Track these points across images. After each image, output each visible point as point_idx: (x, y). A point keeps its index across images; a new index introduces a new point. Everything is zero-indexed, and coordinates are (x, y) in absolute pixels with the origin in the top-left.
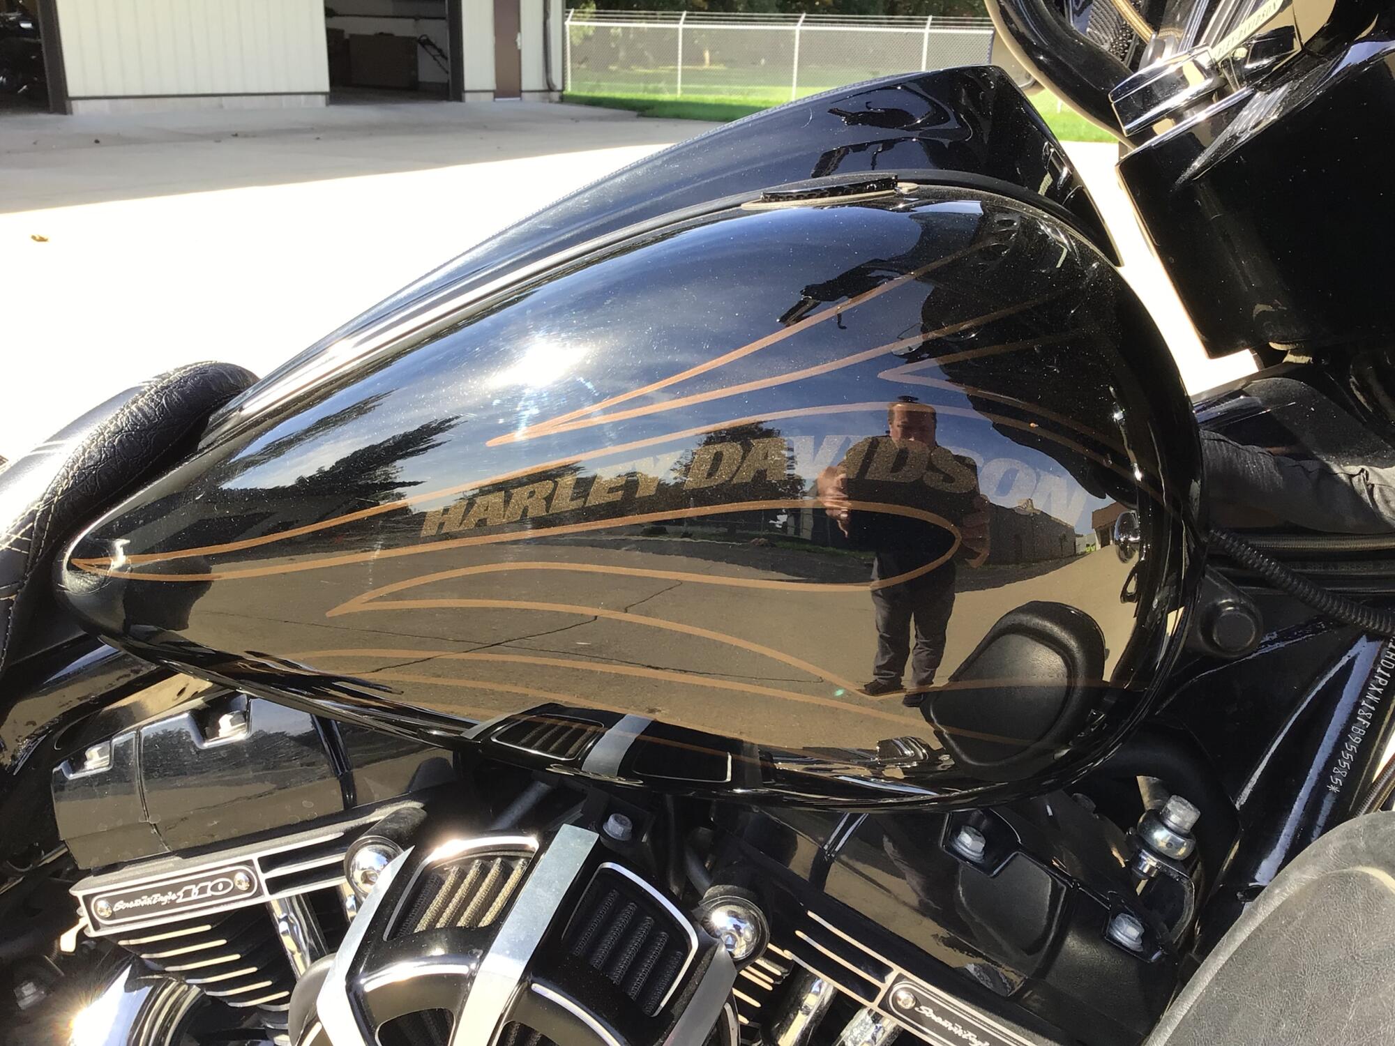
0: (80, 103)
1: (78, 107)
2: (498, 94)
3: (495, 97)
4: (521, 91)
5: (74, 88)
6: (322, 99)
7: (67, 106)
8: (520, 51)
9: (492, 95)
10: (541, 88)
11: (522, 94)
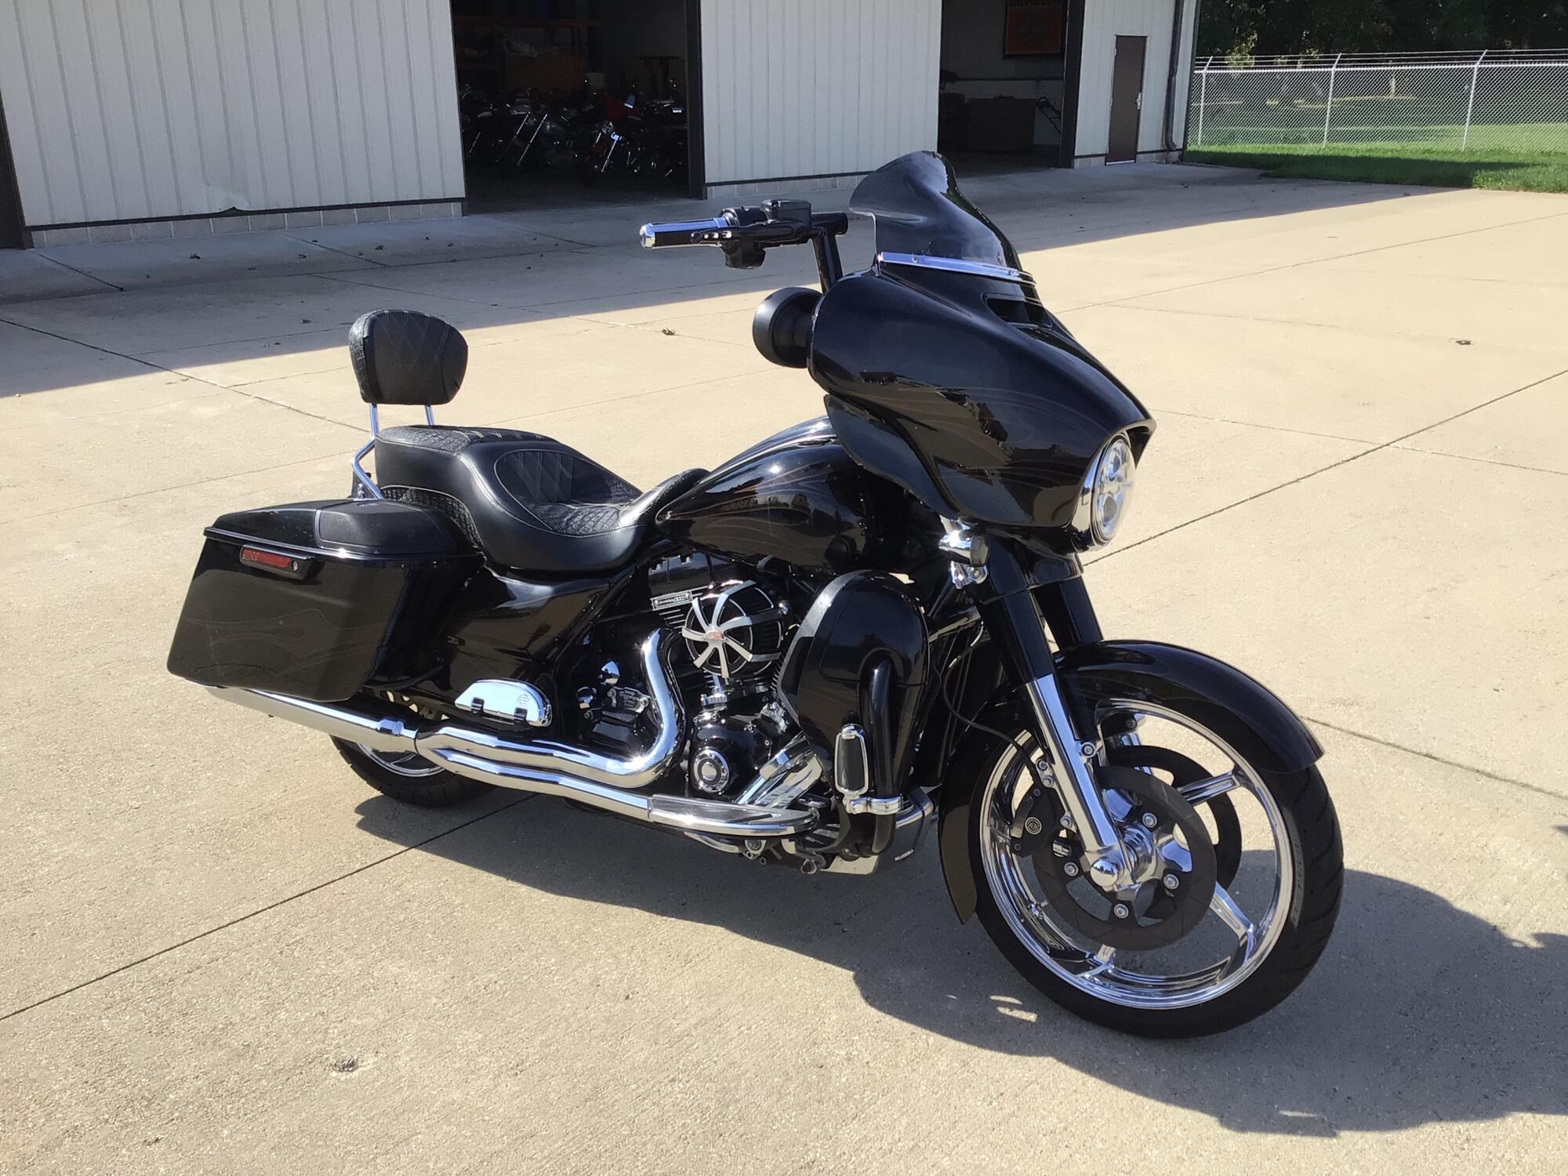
0: (713, 188)
1: (713, 191)
2: (1109, 157)
3: (1106, 162)
4: (1136, 153)
5: (709, 177)
7: (704, 192)
8: (1139, 110)
9: (1103, 159)
10: (1159, 149)
11: (1138, 156)
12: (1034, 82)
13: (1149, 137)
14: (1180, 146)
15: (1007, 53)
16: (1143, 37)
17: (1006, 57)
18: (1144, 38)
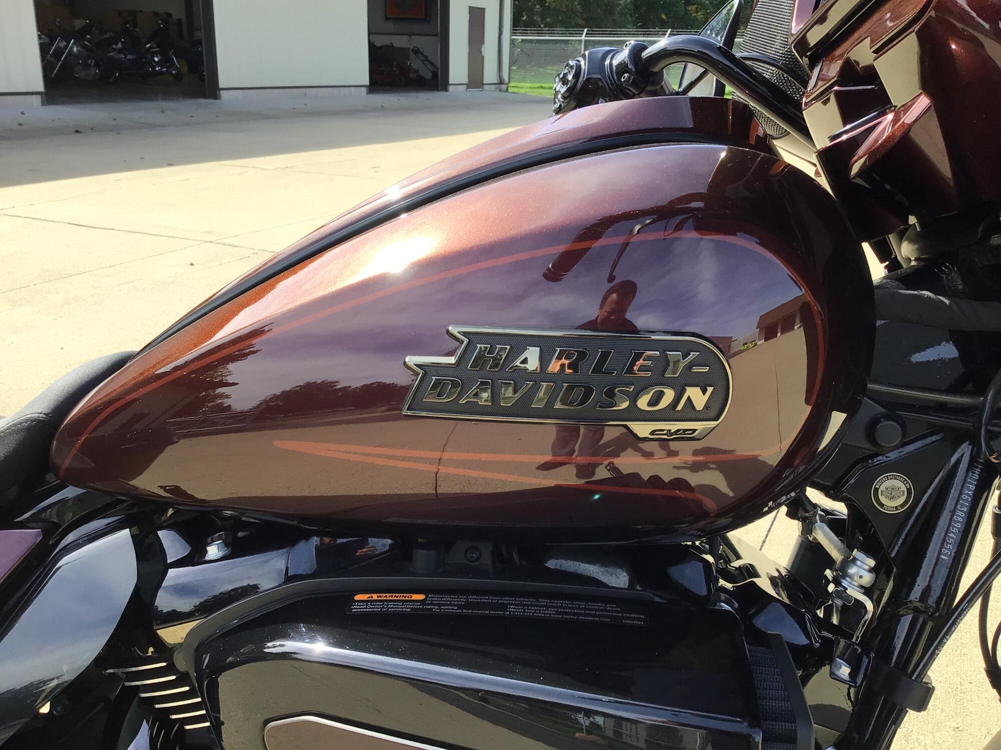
0: (225, 91)
1: (224, 94)
2: (469, 86)
3: (467, 88)
4: (483, 84)
6: (364, 90)
7: (218, 94)
8: (483, 57)
9: (465, 86)
10: (495, 82)
11: (485, 86)
12: (408, 36)
13: (490, 75)
14: (507, 81)
15: (388, 16)
16: (481, 8)
17: (387, 19)
18: (484, 9)
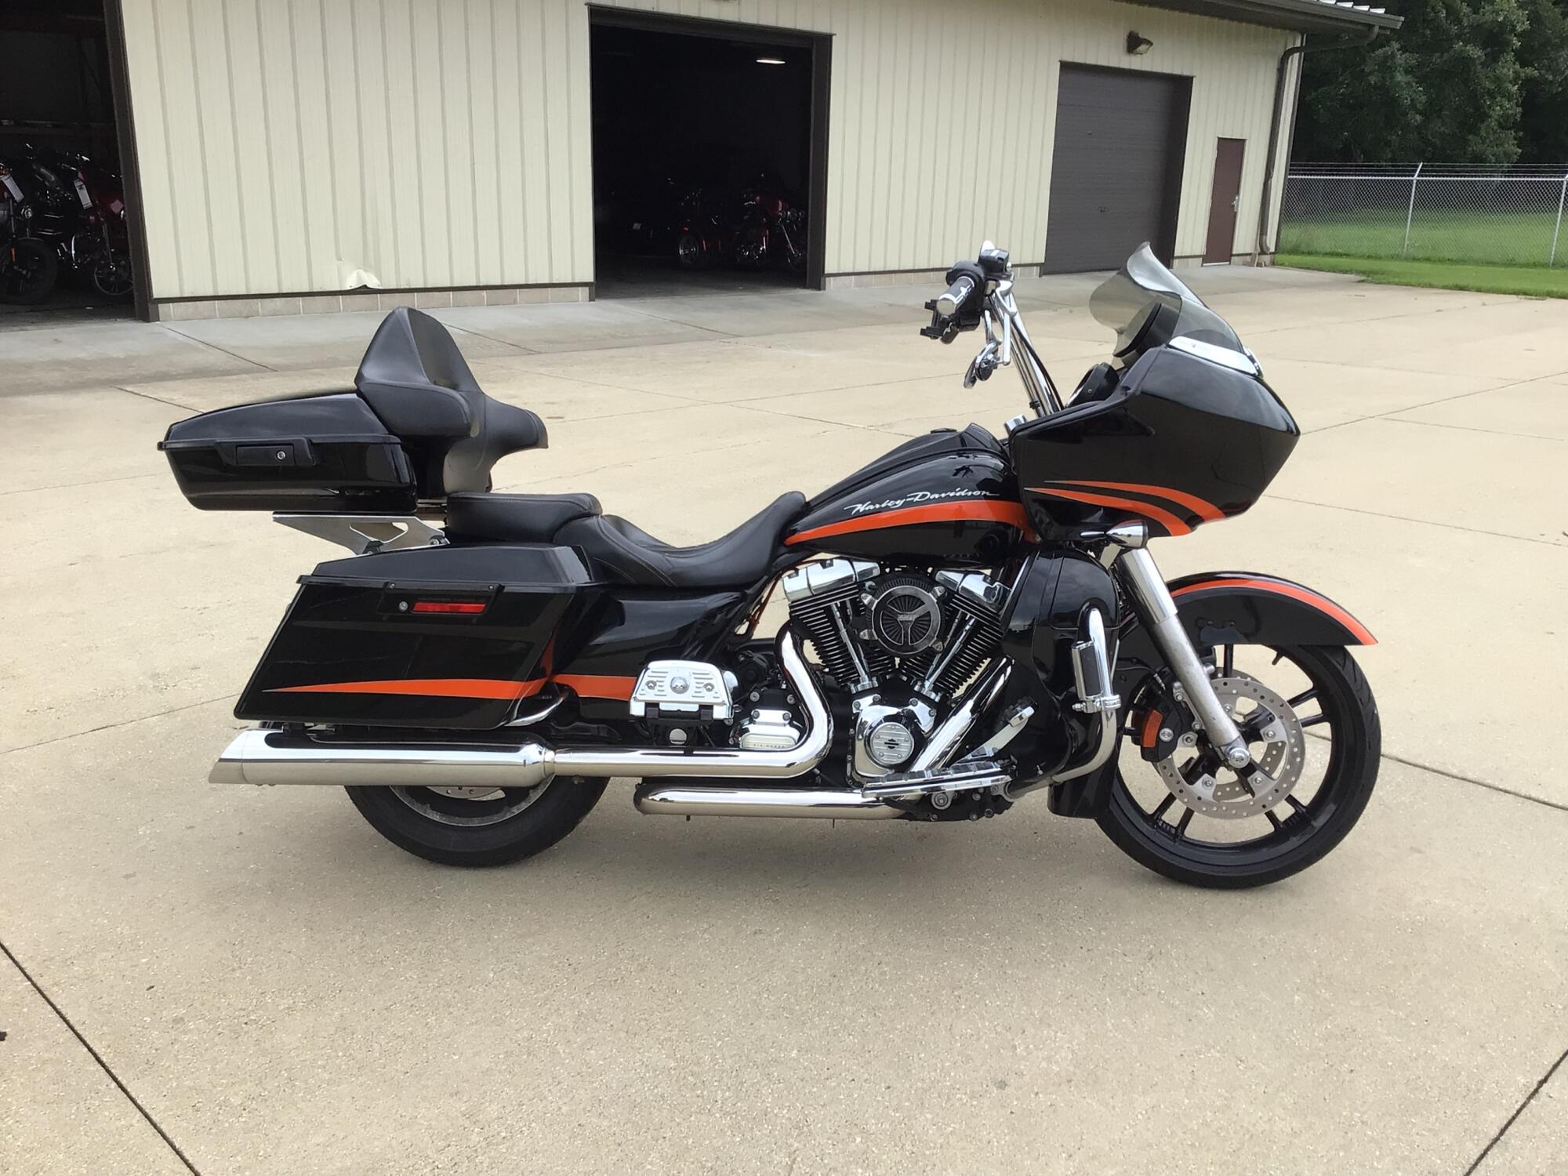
0: (832, 278)
1: (831, 283)
2: (1209, 257)
3: (1204, 261)
4: (1232, 255)
5: (830, 266)
6: (1036, 270)
7: (822, 282)
8: (1235, 214)
9: (1200, 260)
10: (1253, 251)
11: (1234, 258)
13: (1244, 241)
14: (1272, 249)
16: (1242, 139)
18: (1244, 141)
